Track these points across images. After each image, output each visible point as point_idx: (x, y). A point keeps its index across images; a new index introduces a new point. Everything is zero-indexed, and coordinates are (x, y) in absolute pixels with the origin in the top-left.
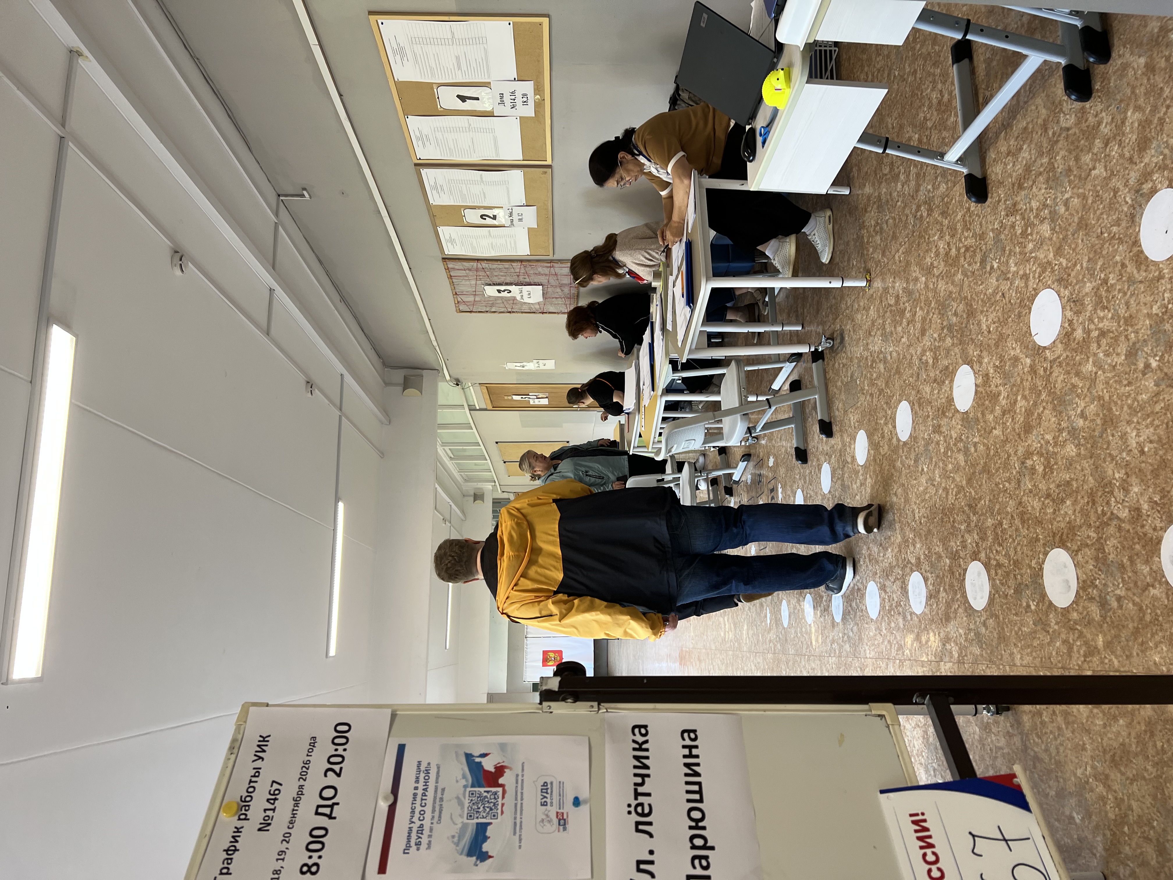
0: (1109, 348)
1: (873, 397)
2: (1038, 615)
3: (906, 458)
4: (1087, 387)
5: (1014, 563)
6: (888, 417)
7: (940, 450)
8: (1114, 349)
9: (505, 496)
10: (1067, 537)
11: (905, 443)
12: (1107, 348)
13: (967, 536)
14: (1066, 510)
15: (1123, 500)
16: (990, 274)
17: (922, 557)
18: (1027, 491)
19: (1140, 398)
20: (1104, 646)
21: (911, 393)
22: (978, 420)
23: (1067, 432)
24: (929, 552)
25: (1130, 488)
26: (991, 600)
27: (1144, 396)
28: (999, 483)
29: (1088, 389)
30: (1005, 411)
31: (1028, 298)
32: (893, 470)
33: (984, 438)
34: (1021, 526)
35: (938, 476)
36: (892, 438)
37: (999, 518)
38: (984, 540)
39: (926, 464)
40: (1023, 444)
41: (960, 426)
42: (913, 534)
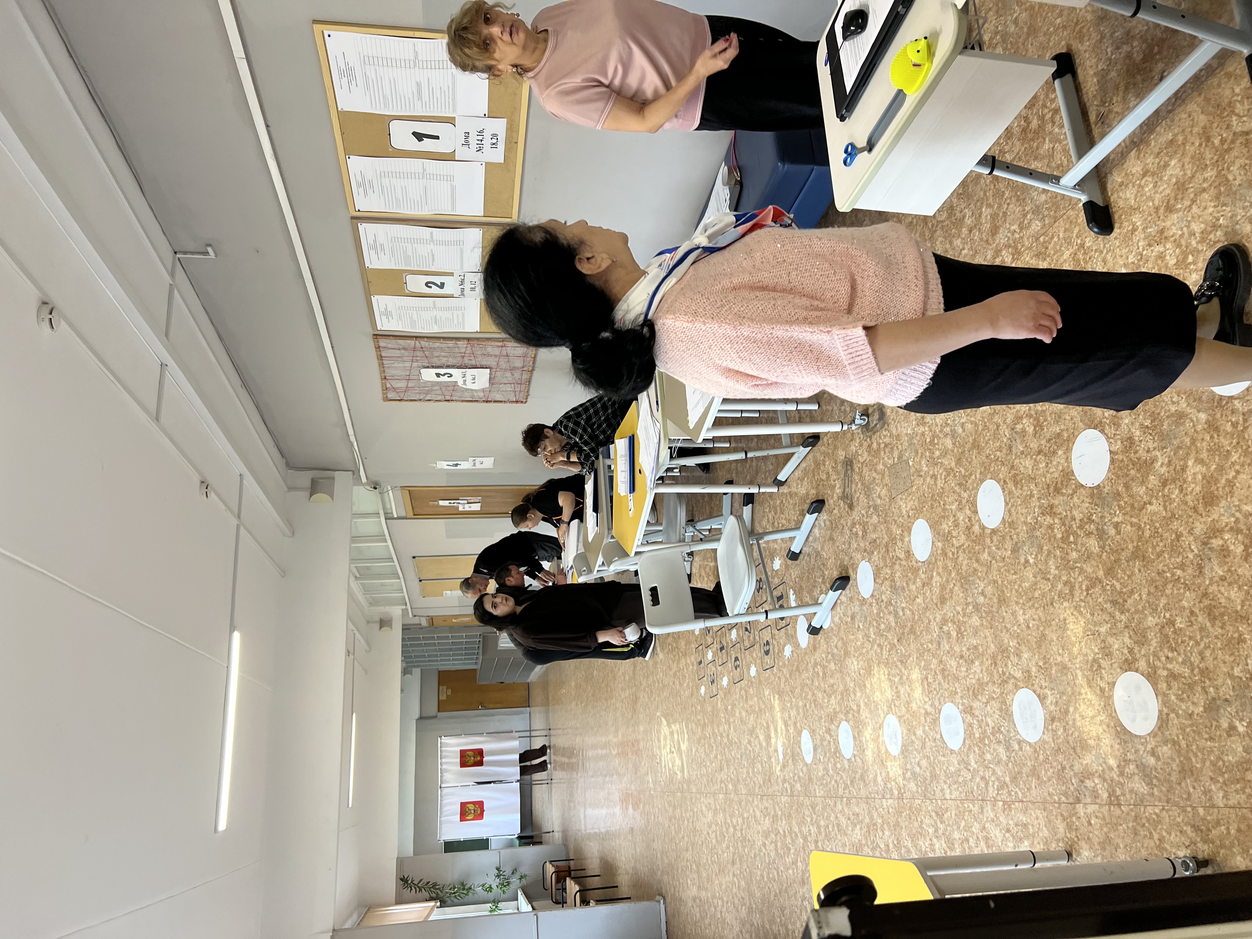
1: (936, 479)
3: (998, 549)
5: (1201, 672)
6: (964, 501)
7: (1055, 536)
11: (994, 531)
13: (1110, 640)
17: (1034, 670)
18: (1217, 579)
21: (999, 470)
22: (1119, 495)
24: (1045, 664)
26: (1163, 721)
28: (1164, 571)
30: (1167, 480)
32: (976, 565)
33: (1131, 517)
34: (1208, 624)
35: (1054, 567)
36: (972, 525)
37: (1168, 615)
38: (1143, 645)
39: (1032, 554)
40: (1204, 519)
41: (1087, 505)
42: (1015, 641)
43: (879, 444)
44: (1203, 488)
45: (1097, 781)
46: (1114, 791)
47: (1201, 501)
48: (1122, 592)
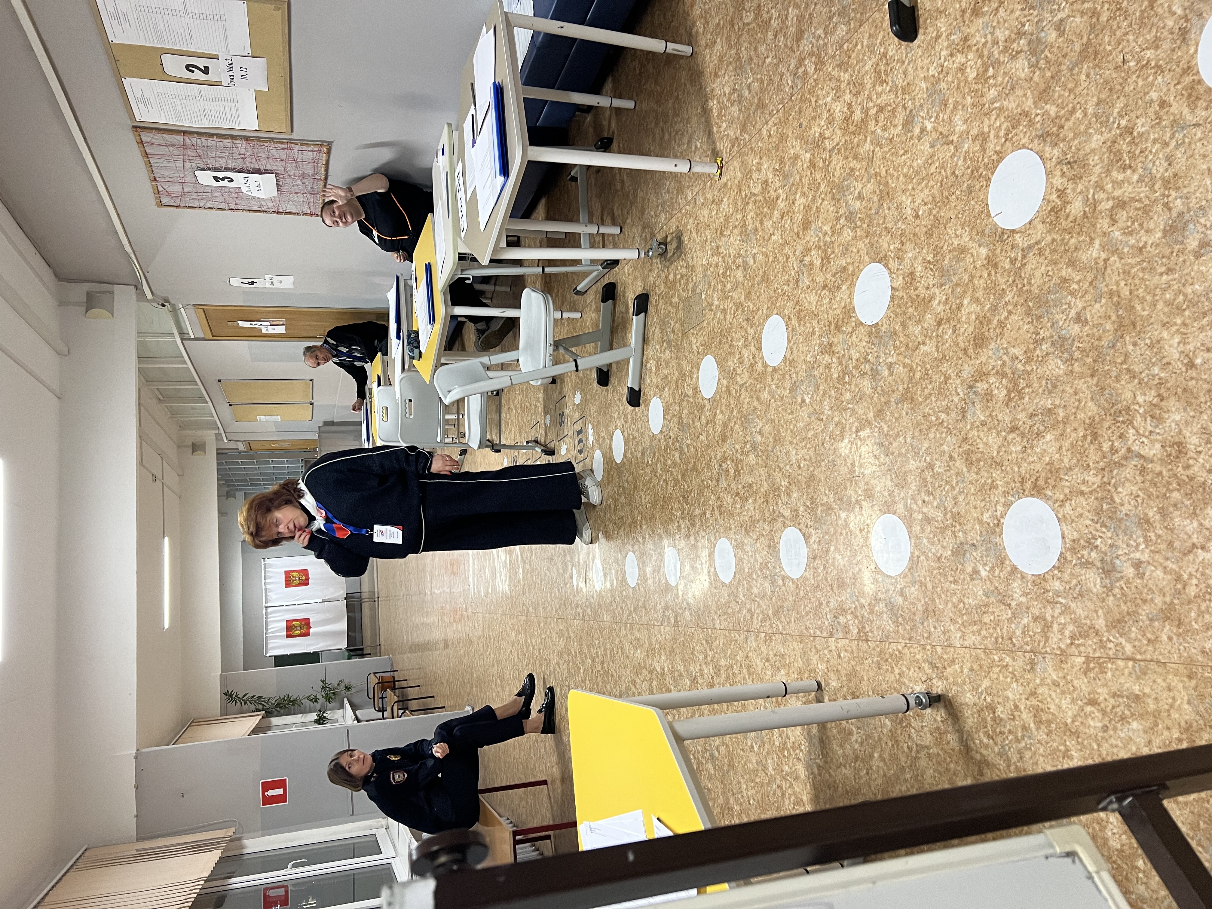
0: (1133, 223)
1: (726, 313)
2: (992, 583)
3: (777, 387)
4: (1090, 280)
5: (953, 516)
6: (750, 338)
7: (831, 376)
8: (1141, 225)
9: (232, 445)
10: (1046, 482)
11: (775, 369)
12: (1129, 224)
13: (873, 482)
14: (1045, 447)
15: (1151, 432)
16: (919, 139)
17: (801, 509)
18: (978, 423)
19: (1189, 290)
20: (1107, 626)
21: (785, 305)
22: (896, 334)
23: (1049, 344)
24: (812, 503)
25: (1166, 416)
26: (914, 562)
27: (1197, 287)
28: (929, 415)
29: (1091, 283)
30: (942, 319)
31: (986, 166)
32: (756, 403)
33: (905, 357)
34: (965, 469)
35: (828, 408)
36: (756, 363)
37: (928, 459)
38: (903, 487)
39: (808, 394)
40: (972, 362)
41: (865, 344)
42: (787, 480)
43: (675, 275)
44: (975, 328)
45: (849, 617)
46: (863, 627)
47: (972, 342)
48: (888, 435)
